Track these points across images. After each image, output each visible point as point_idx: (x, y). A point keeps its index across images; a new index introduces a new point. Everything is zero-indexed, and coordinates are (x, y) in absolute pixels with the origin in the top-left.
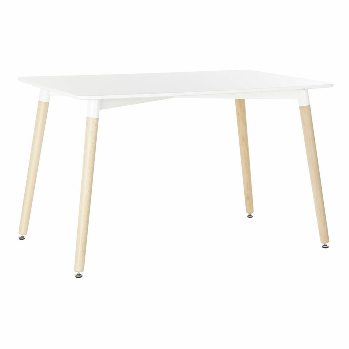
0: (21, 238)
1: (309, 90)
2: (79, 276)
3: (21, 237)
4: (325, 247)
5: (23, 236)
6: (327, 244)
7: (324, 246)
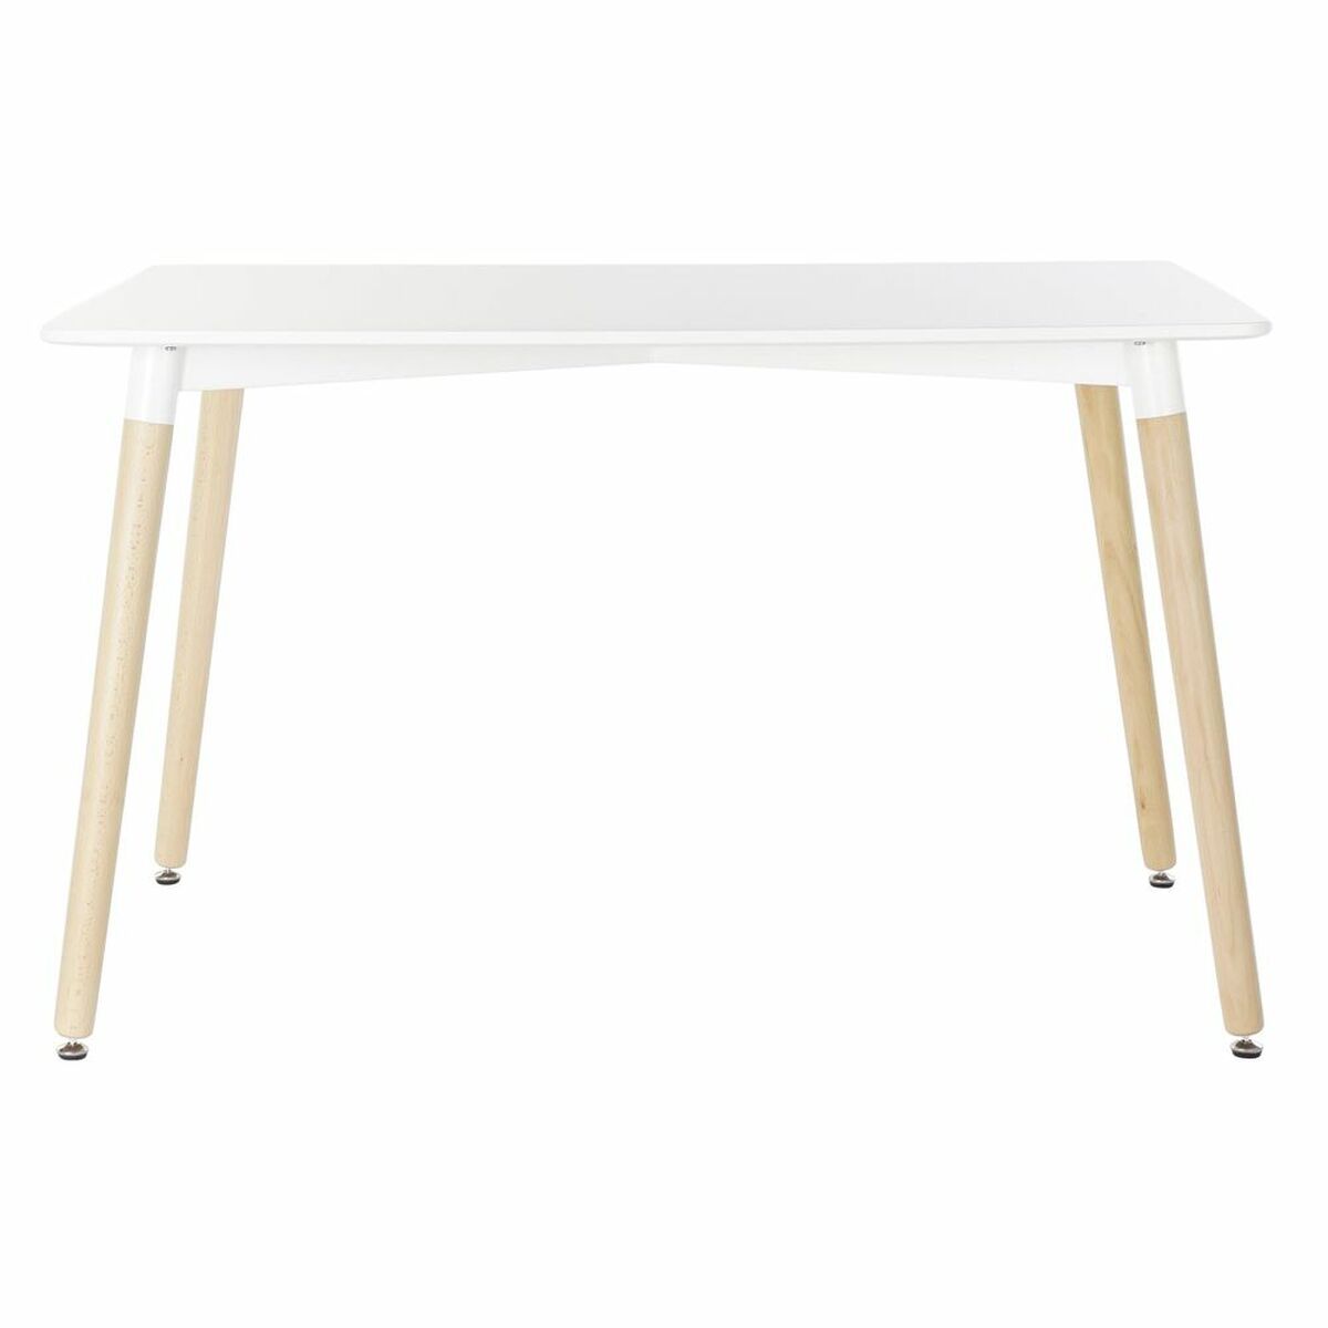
0: (166, 879)
1: (1181, 345)
2: (74, 1053)
3: (164, 875)
4: (1246, 1051)
5: (174, 870)
6: (1256, 1039)
7: (1241, 1050)
